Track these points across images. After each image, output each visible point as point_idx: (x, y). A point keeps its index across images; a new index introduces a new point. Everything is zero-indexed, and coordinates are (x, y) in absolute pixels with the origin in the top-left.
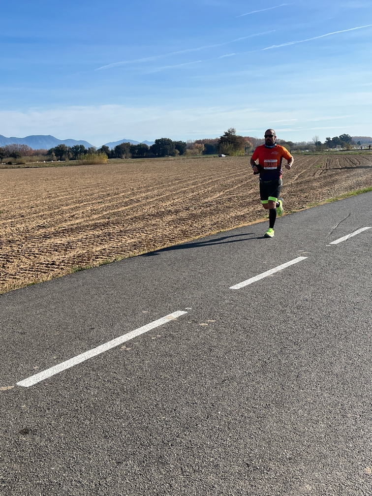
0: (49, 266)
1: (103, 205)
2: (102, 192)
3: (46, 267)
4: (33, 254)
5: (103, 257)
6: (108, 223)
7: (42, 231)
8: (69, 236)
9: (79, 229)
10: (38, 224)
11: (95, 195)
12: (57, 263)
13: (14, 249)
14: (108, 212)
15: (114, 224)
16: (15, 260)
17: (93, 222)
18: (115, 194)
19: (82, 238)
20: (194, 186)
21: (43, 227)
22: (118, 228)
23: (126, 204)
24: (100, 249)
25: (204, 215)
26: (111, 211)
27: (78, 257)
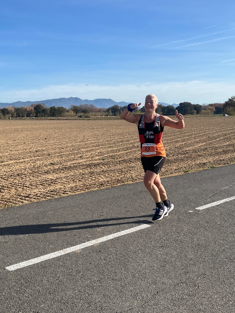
0: (23, 198)
1: (110, 149)
2: (121, 139)
3: (21, 199)
4: (24, 186)
5: (69, 193)
7: (49, 167)
8: (63, 173)
9: (75, 167)
11: (113, 141)
12: (31, 196)
14: (109, 155)
16: (6, 191)
17: (90, 162)
18: (127, 141)
19: (70, 175)
20: (187, 137)
21: (53, 164)
23: (127, 149)
24: (74, 185)
25: (176, 160)
27: (51, 191)
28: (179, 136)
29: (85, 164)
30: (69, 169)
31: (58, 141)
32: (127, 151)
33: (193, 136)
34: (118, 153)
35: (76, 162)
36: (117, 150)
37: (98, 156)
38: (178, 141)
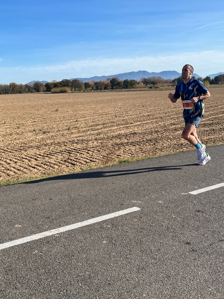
6: (212, 124)
10: (171, 123)
13: (159, 135)
15: (216, 124)
22: (218, 127)
26: (214, 117)
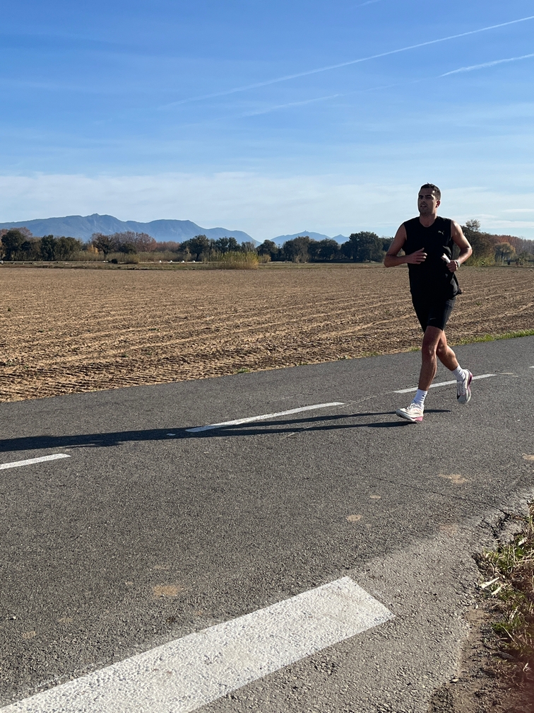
21: (4, 365)
28: (321, 309)
29: (77, 364)
30: (36, 374)
31: (38, 316)
32: (186, 340)
33: (353, 309)
34: (165, 344)
35: (58, 361)
36: (166, 337)
37: (117, 348)
38: (314, 318)
